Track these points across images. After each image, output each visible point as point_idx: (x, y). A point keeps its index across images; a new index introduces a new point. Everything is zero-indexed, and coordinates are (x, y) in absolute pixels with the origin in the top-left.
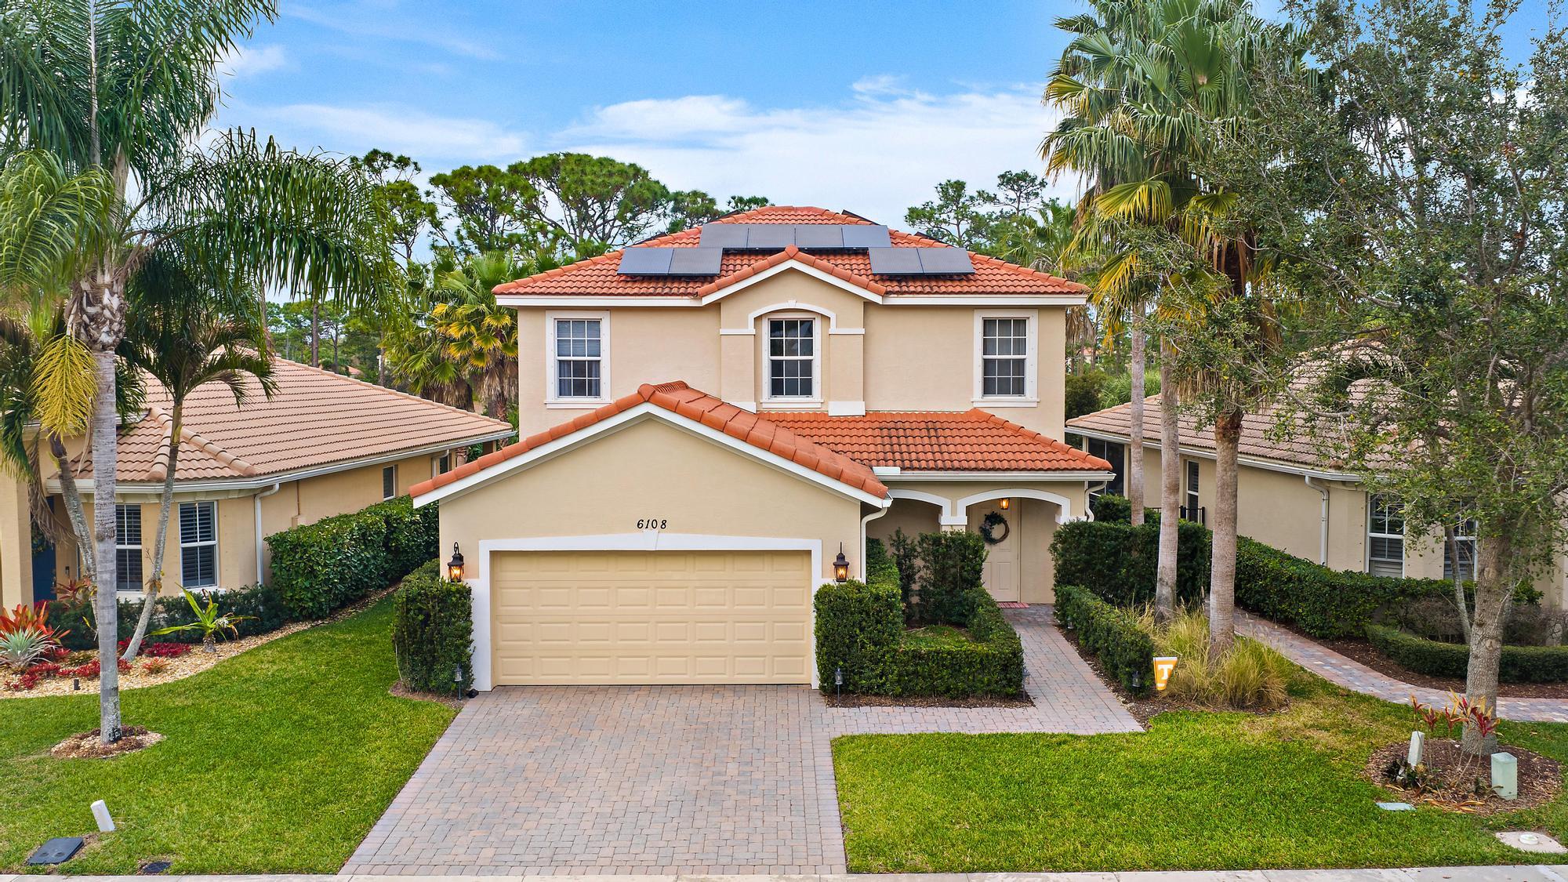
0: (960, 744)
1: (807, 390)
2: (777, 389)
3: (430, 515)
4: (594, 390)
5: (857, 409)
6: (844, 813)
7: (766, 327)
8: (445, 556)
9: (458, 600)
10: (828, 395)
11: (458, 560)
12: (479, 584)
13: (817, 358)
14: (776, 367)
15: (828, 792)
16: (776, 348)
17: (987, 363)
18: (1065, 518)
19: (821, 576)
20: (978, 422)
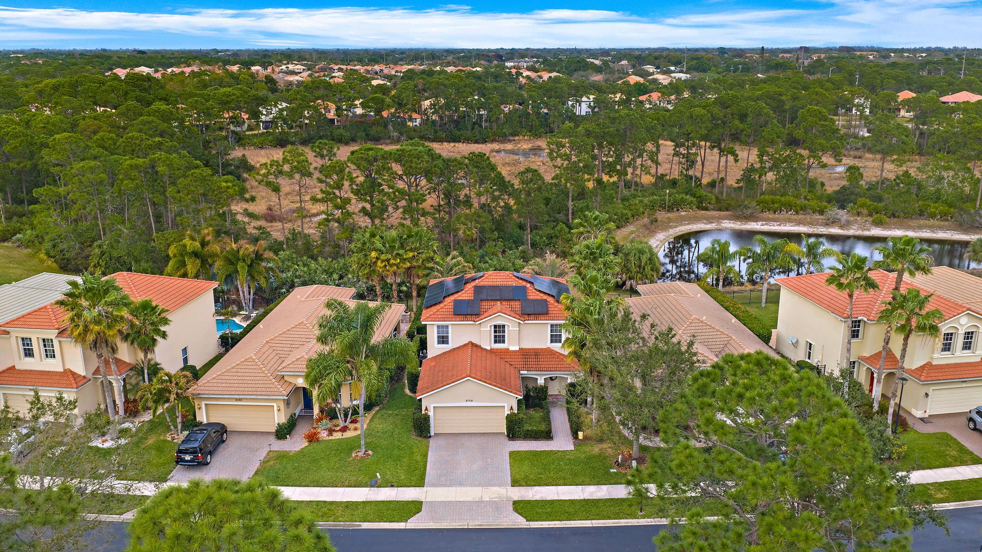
0: (536, 454)
1: (504, 342)
2: (495, 342)
3: (420, 400)
4: (447, 343)
5: (517, 348)
6: (511, 473)
7: (493, 327)
8: (423, 408)
9: (427, 418)
10: (509, 344)
11: (426, 409)
12: (431, 413)
13: (506, 334)
14: (495, 337)
15: (508, 467)
16: (495, 332)
17: (552, 336)
18: (569, 381)
19: (507, 412)
20: (549, 351)
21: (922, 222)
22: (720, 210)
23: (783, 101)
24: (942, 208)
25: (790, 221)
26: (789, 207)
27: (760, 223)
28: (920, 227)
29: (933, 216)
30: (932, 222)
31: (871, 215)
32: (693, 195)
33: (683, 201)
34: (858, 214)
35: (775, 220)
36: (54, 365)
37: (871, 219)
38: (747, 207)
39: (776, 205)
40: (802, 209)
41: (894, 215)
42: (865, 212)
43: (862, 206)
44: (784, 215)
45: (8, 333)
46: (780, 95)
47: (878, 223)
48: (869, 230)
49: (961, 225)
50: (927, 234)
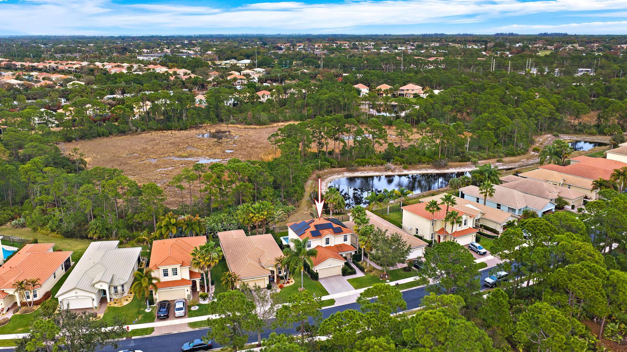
0: (354, 279)
1: (329, 244)
2: (327, 244)
4: (311, 247)
5: (333, 245)
6: (352, 286)
7: (325, 239)
8: (315, 270)
9: (317, 274)
11: (317, 271)
13: (330, 241)
14: (326, 242)
15: (350, 284)
17: (344, 239)
19: (342, 267)
20: (344, 244)
21: (421, 166)
22: (341, 167)
23: (340, 101)
24: (427, 159)
25: (371, 170)
26: (369, 163)
27: (360, 172)
28: (421, 169)
29: (424, 163)
30: (424, 165)
31: (401, 164)
32: (328, 162)
33: (325, 165)
34: (396, 164)
35: (365, 170)
36: (177, 278)
37: (402, 166)
38: (352, 166)
39: (364, 163)
40: (374, 164)
41: (410, 164)
42: (399, 163)
43: (397, 161)
44: (367, 167)
45: (159, 268)
46: (337, 97)
47: (405, 168)
48: (403, 172)
49: (435, 166)
50: (424, 172)
